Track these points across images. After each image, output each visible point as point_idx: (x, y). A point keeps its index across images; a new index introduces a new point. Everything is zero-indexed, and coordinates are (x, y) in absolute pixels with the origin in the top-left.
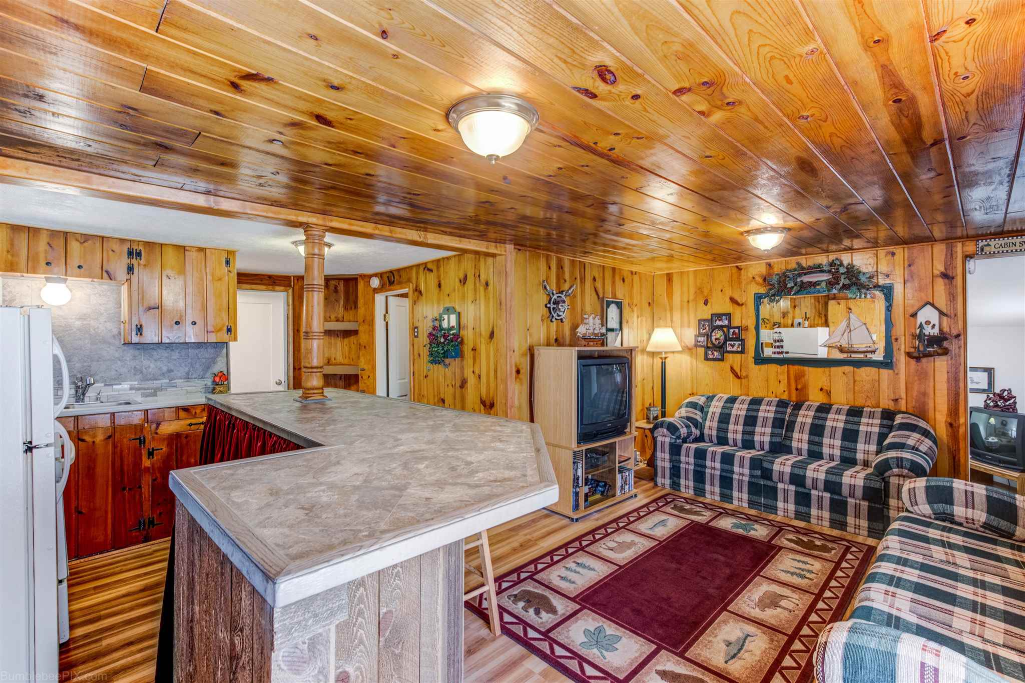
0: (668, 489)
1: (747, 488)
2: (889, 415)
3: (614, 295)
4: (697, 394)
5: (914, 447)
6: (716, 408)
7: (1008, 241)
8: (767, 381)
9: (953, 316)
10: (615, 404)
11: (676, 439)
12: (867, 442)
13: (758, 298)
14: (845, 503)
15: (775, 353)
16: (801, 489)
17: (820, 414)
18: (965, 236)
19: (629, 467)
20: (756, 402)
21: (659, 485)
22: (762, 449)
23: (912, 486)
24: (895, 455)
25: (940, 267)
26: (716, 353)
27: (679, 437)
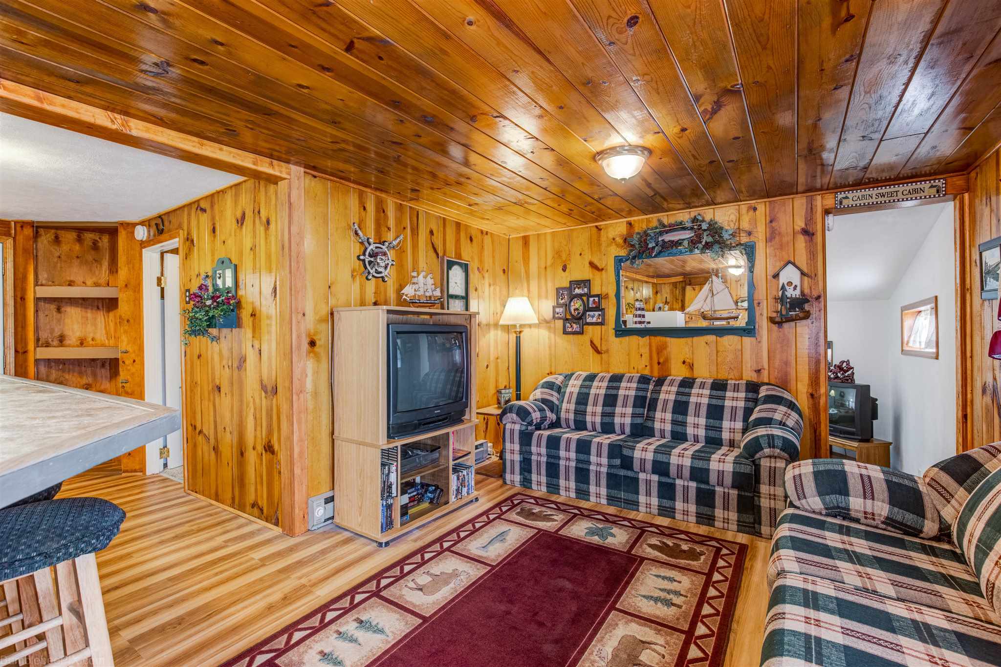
0: (518, 488)
1: (605, 482)
2: (753, 387)
3: (459, 255)
4: (555, 374)
5: (781, 422)
6: (574, 387)
7: (865, 193)
8: (629, 355)
9: (813, 275)
10: (452, 385)
11: (527, 426)
12: (733, 419)
13: (619, 261)
14: (713, 493)
15: (636, 323)
16: (664, 479)
17: (682, 390)
18: (825, 187)
19: (469, 464)
20: (616, 379)
21: (508, 482)
22: (623, 433)
23: (797, 471)
24: (765, 433)
25: (800, 224)
26: (575, 326)
27: (530, 423)
